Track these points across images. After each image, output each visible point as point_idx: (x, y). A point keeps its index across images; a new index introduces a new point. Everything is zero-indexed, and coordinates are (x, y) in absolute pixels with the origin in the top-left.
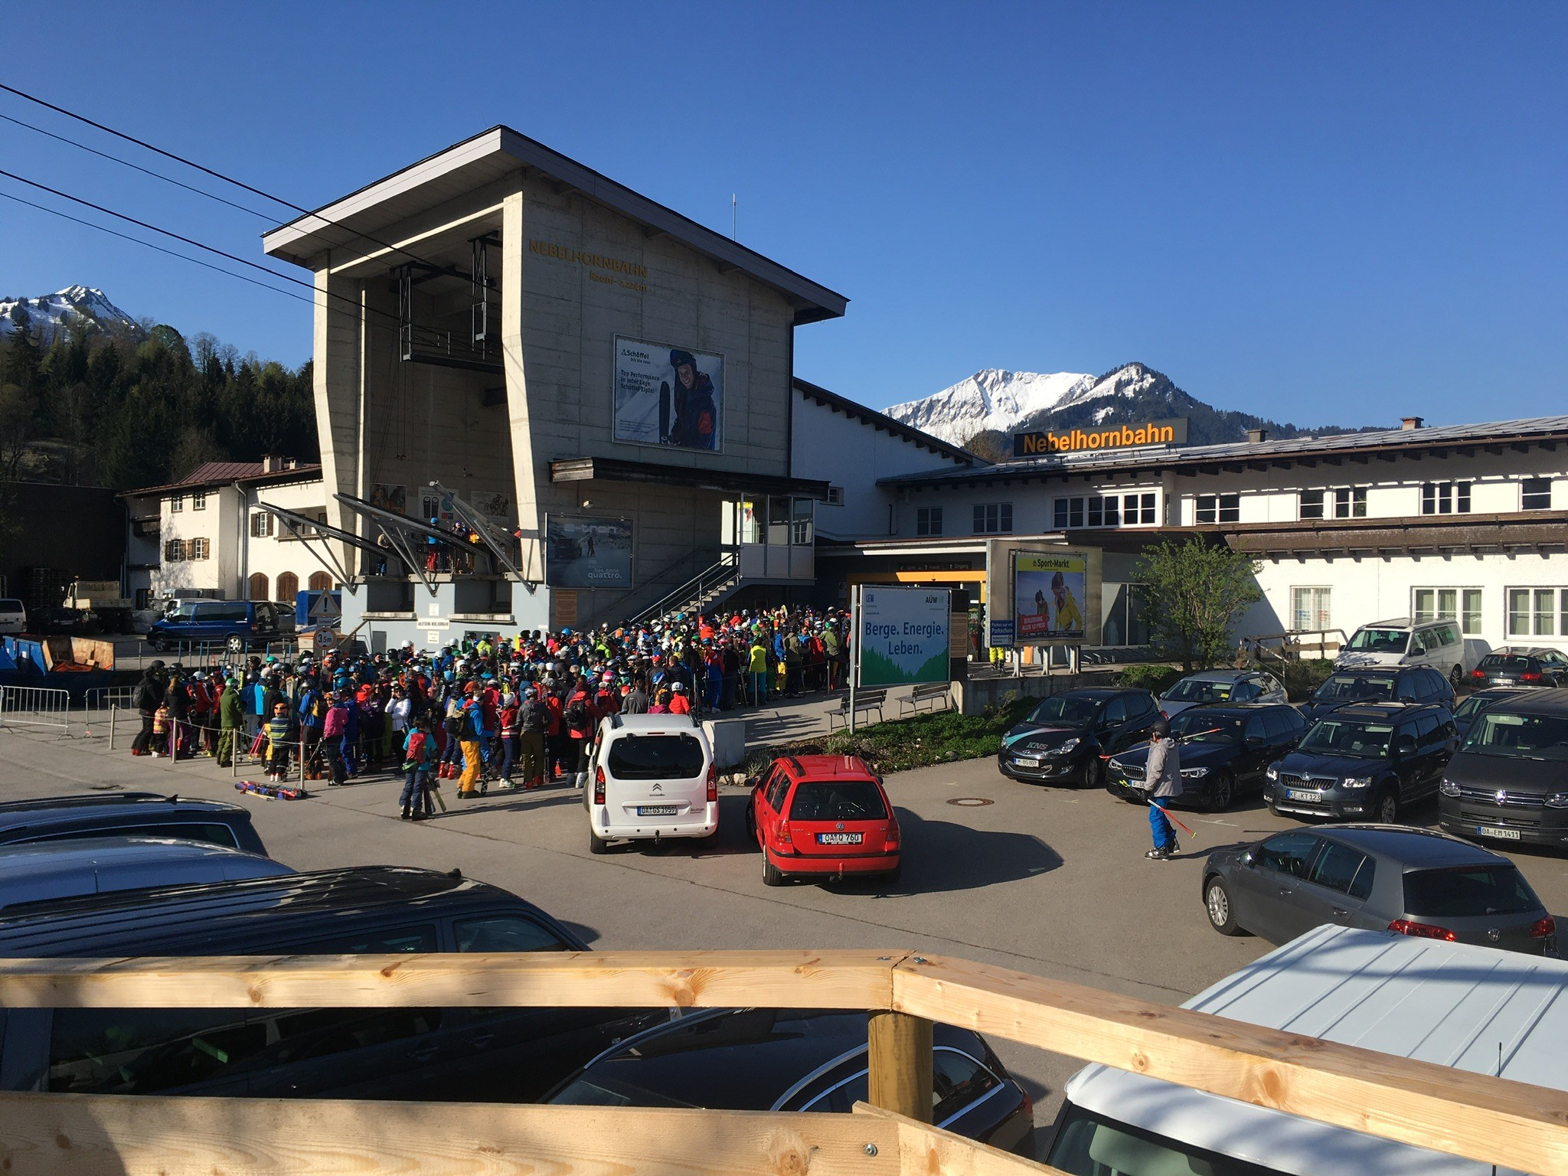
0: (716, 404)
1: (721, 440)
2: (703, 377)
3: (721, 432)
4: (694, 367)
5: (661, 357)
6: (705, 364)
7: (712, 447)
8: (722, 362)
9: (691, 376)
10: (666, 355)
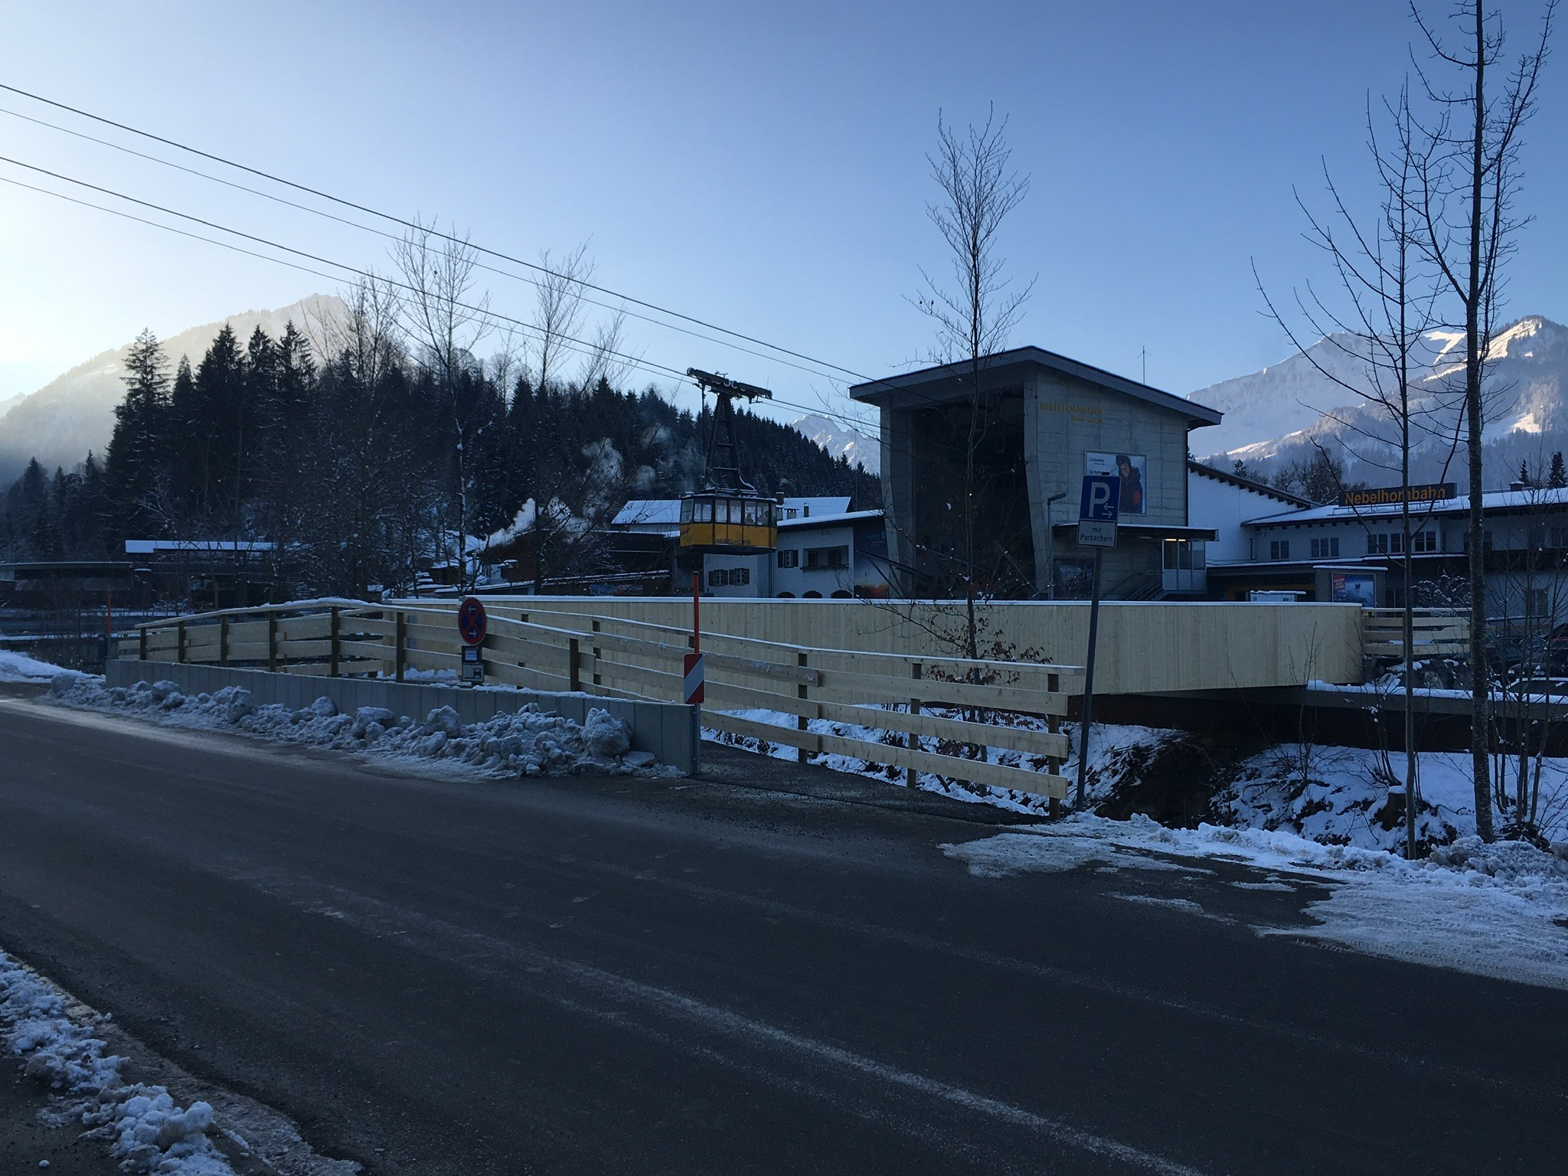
0: (1143, 485)
1: (1146, 507)
2: (1135, 469)
3: (1146, 502)
4: (1130, 464)
5: (1111, 460)
6: (1136, 462)
7: (1141, 511)
8: (1146, 460)
9: (1128, 469)
10: (1113, 458)
